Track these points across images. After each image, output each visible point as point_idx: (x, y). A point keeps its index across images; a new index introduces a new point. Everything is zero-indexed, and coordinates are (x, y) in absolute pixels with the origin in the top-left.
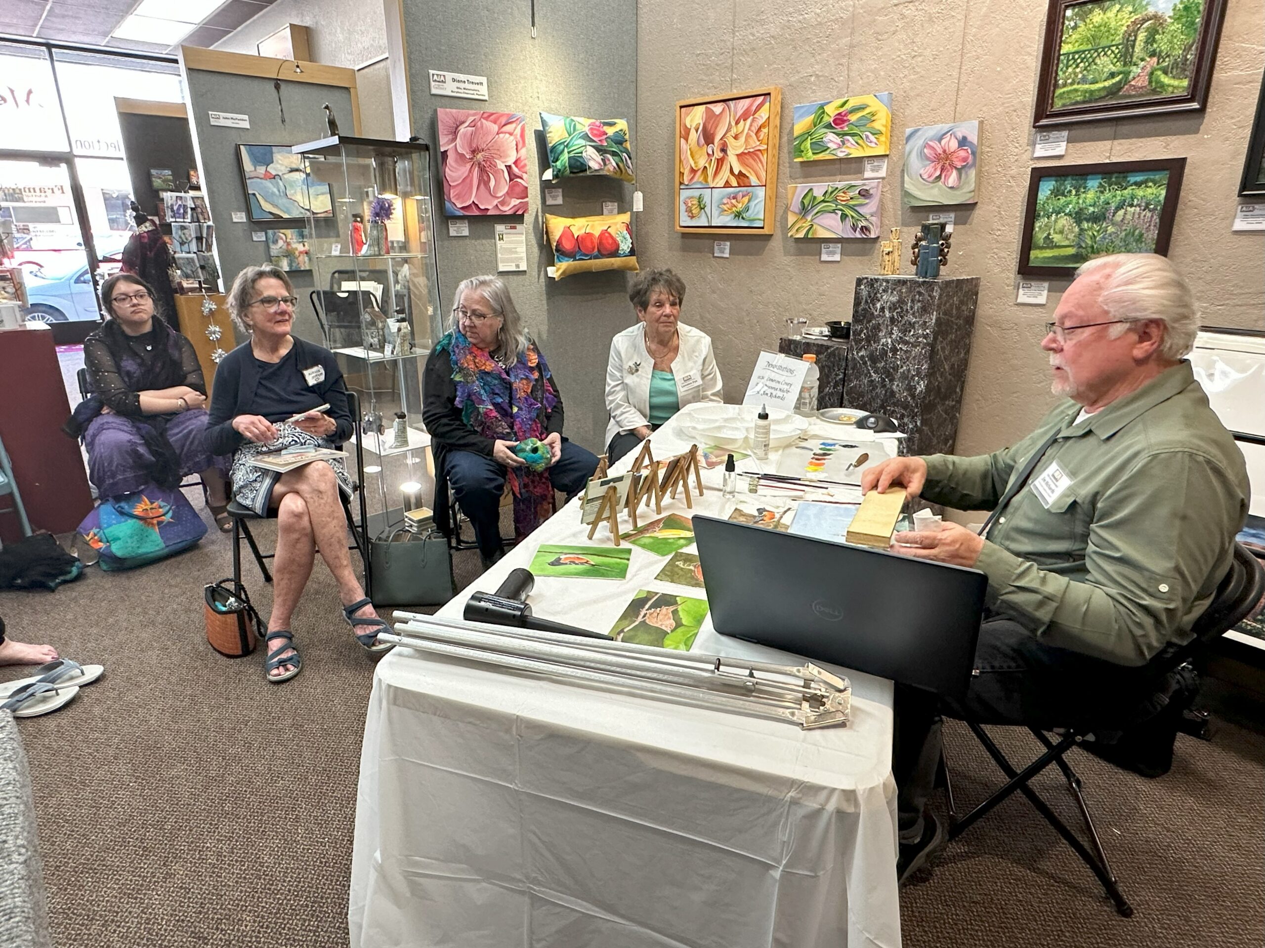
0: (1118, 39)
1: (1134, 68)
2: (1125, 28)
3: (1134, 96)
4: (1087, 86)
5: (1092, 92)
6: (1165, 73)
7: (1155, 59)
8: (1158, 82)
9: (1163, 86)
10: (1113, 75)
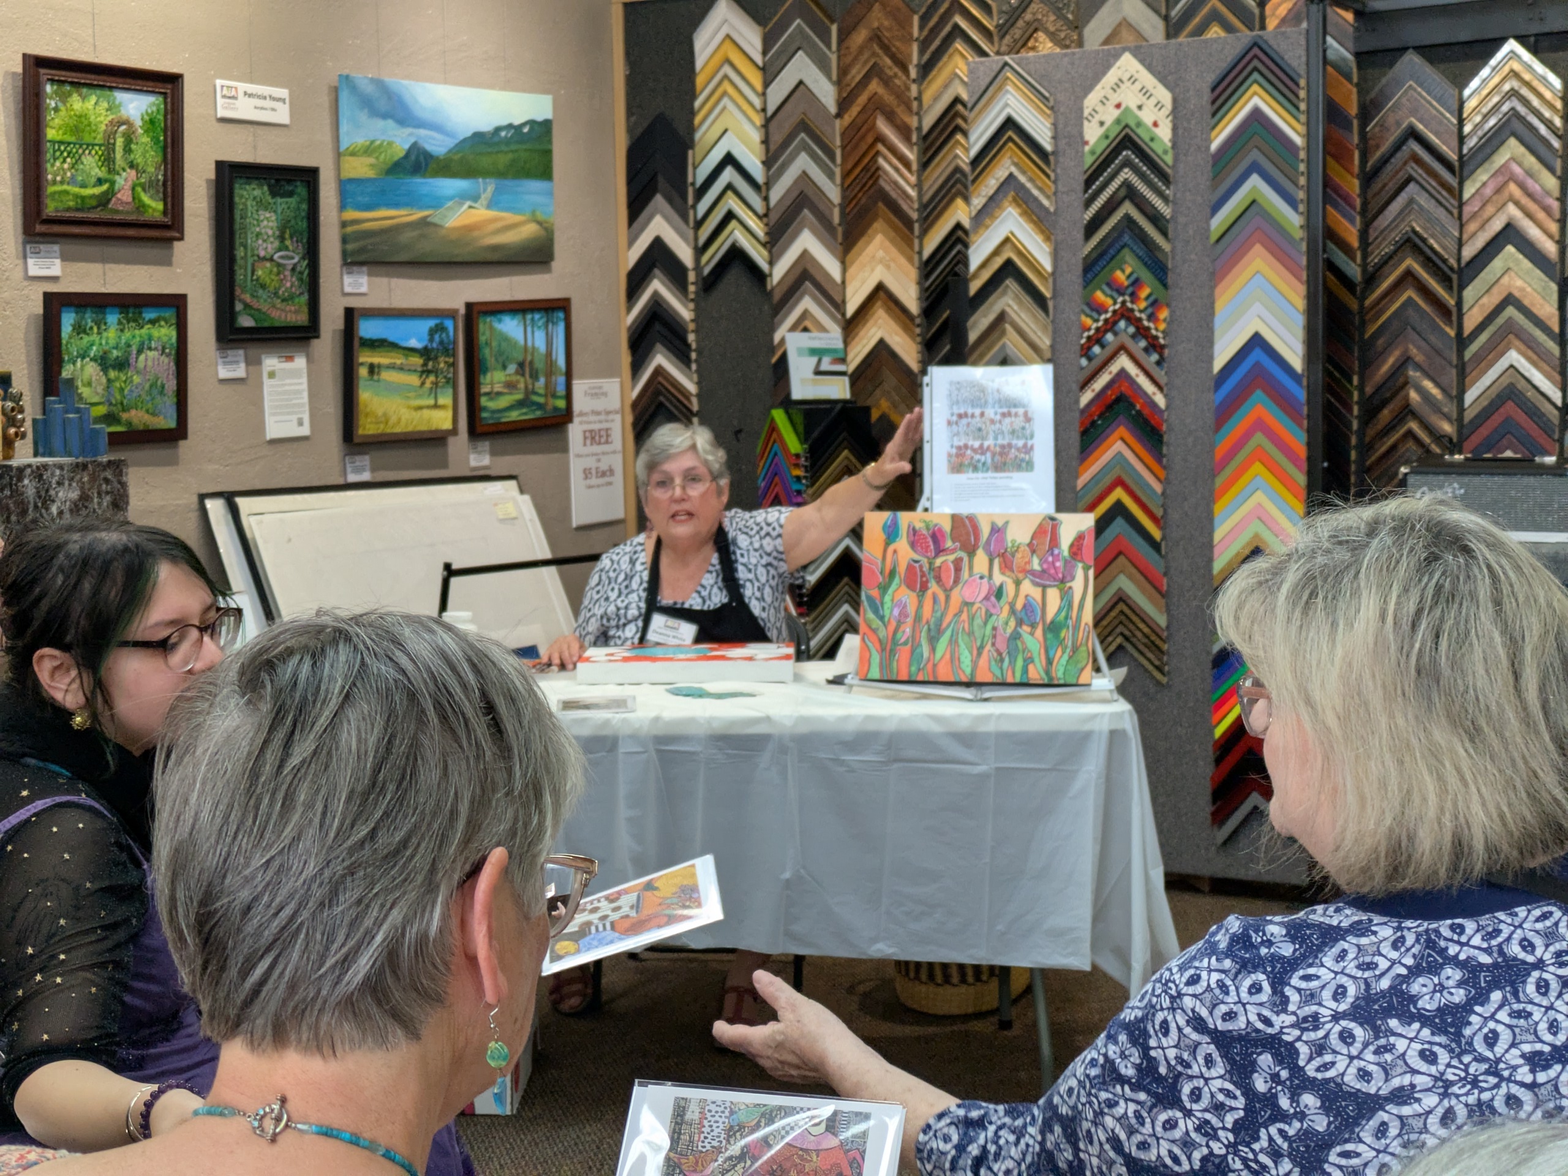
0: (99, 139)
1: (117, 178)
2: (103, 127)
3: (121, 212)
4: (76, 190)
5: (83, 198)
6: (144, 190)
7: (133, 173)
8: (140, 200)
9: (144, 205)
10: (100, 182)
